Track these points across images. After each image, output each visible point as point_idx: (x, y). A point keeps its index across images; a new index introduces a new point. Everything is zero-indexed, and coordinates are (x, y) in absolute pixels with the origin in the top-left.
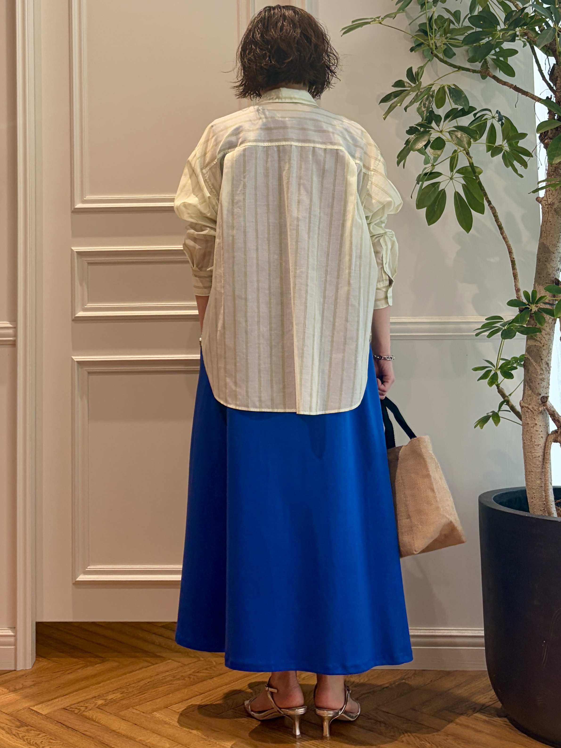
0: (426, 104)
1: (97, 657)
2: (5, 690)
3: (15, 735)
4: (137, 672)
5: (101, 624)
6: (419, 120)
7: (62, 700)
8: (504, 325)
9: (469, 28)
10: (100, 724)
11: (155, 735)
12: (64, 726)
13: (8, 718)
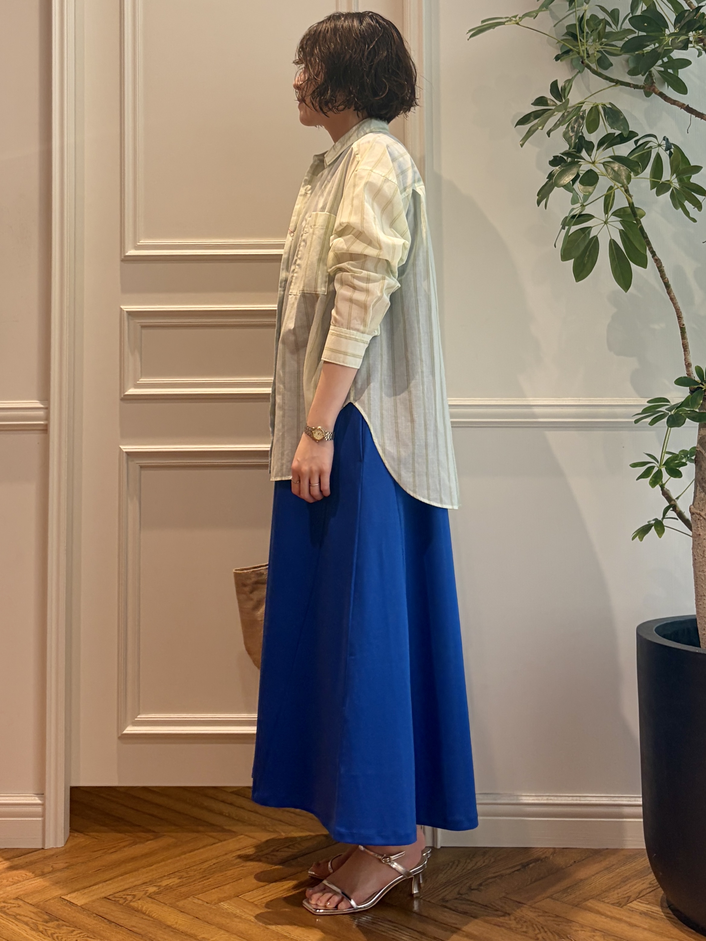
0: (575, 127)
1: (149, 831)
2: (30, 874)
3: (42, 932)
4: (201, 850)
5: (155, 789)
6: (565, 147)
7: (103, 887)
8: (670, 410)
9: (630, 31)
10: (152, 918)
11: (222, 932)
12: (105, 921)
13: (33, 911)
